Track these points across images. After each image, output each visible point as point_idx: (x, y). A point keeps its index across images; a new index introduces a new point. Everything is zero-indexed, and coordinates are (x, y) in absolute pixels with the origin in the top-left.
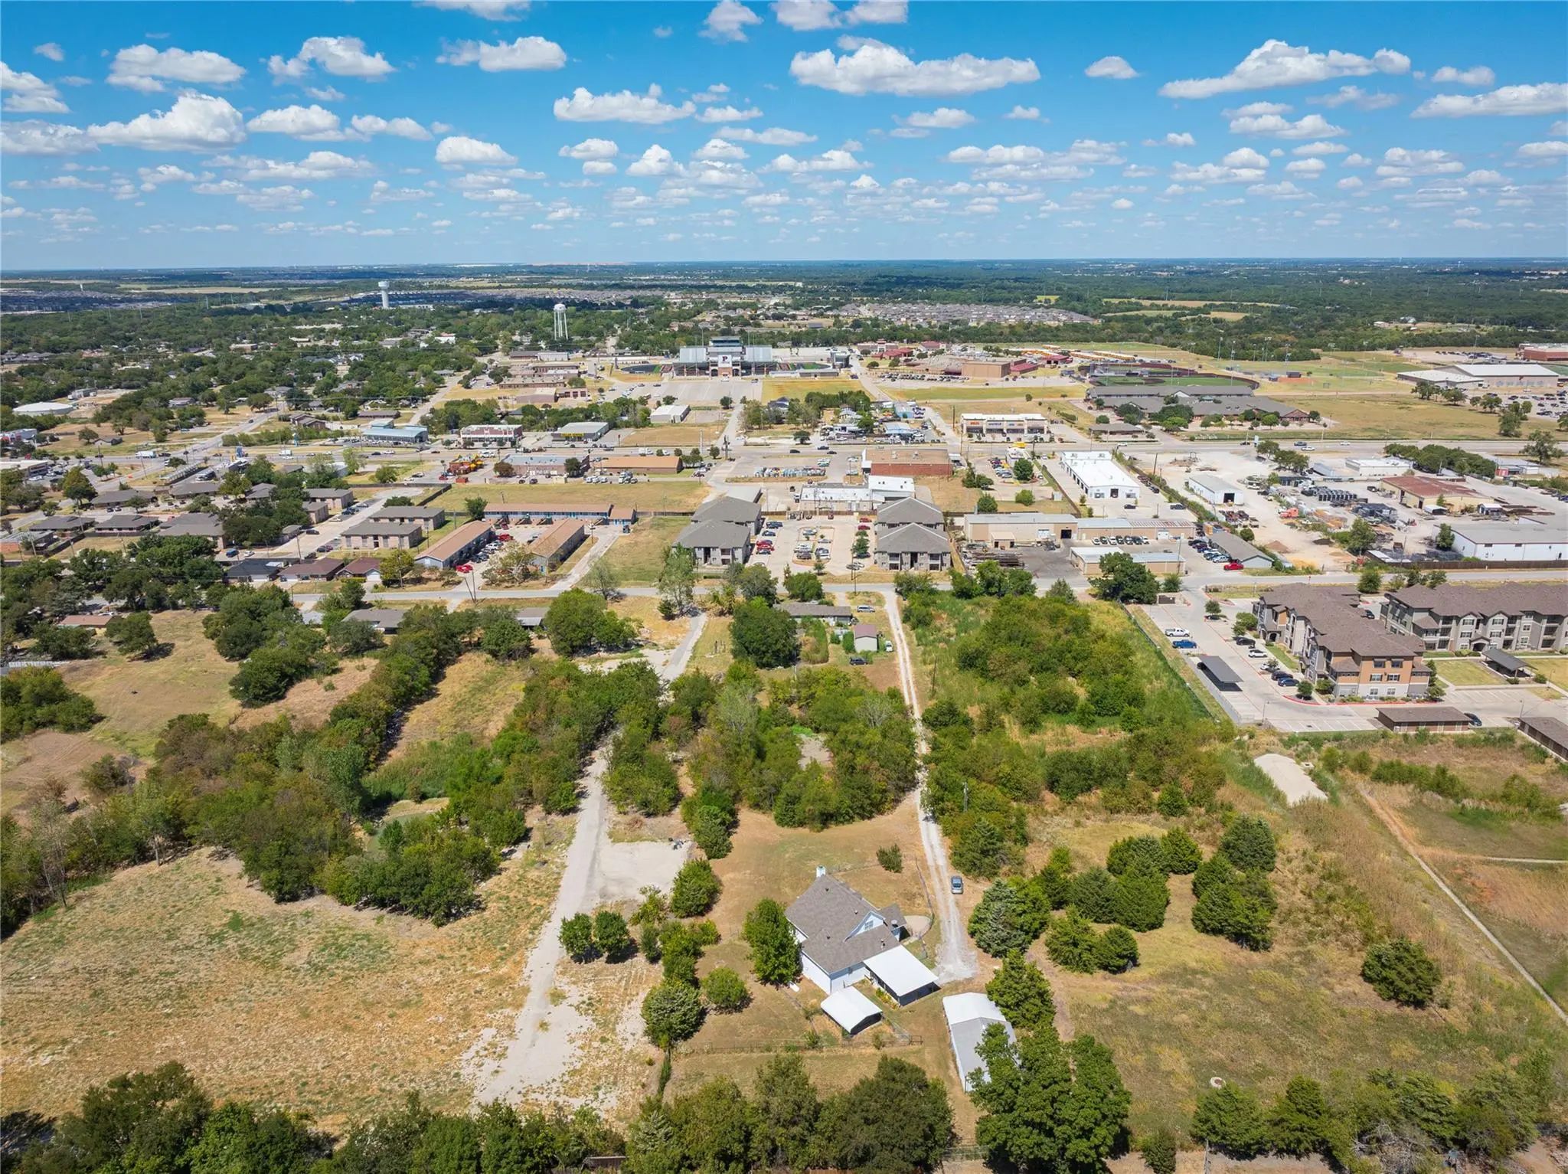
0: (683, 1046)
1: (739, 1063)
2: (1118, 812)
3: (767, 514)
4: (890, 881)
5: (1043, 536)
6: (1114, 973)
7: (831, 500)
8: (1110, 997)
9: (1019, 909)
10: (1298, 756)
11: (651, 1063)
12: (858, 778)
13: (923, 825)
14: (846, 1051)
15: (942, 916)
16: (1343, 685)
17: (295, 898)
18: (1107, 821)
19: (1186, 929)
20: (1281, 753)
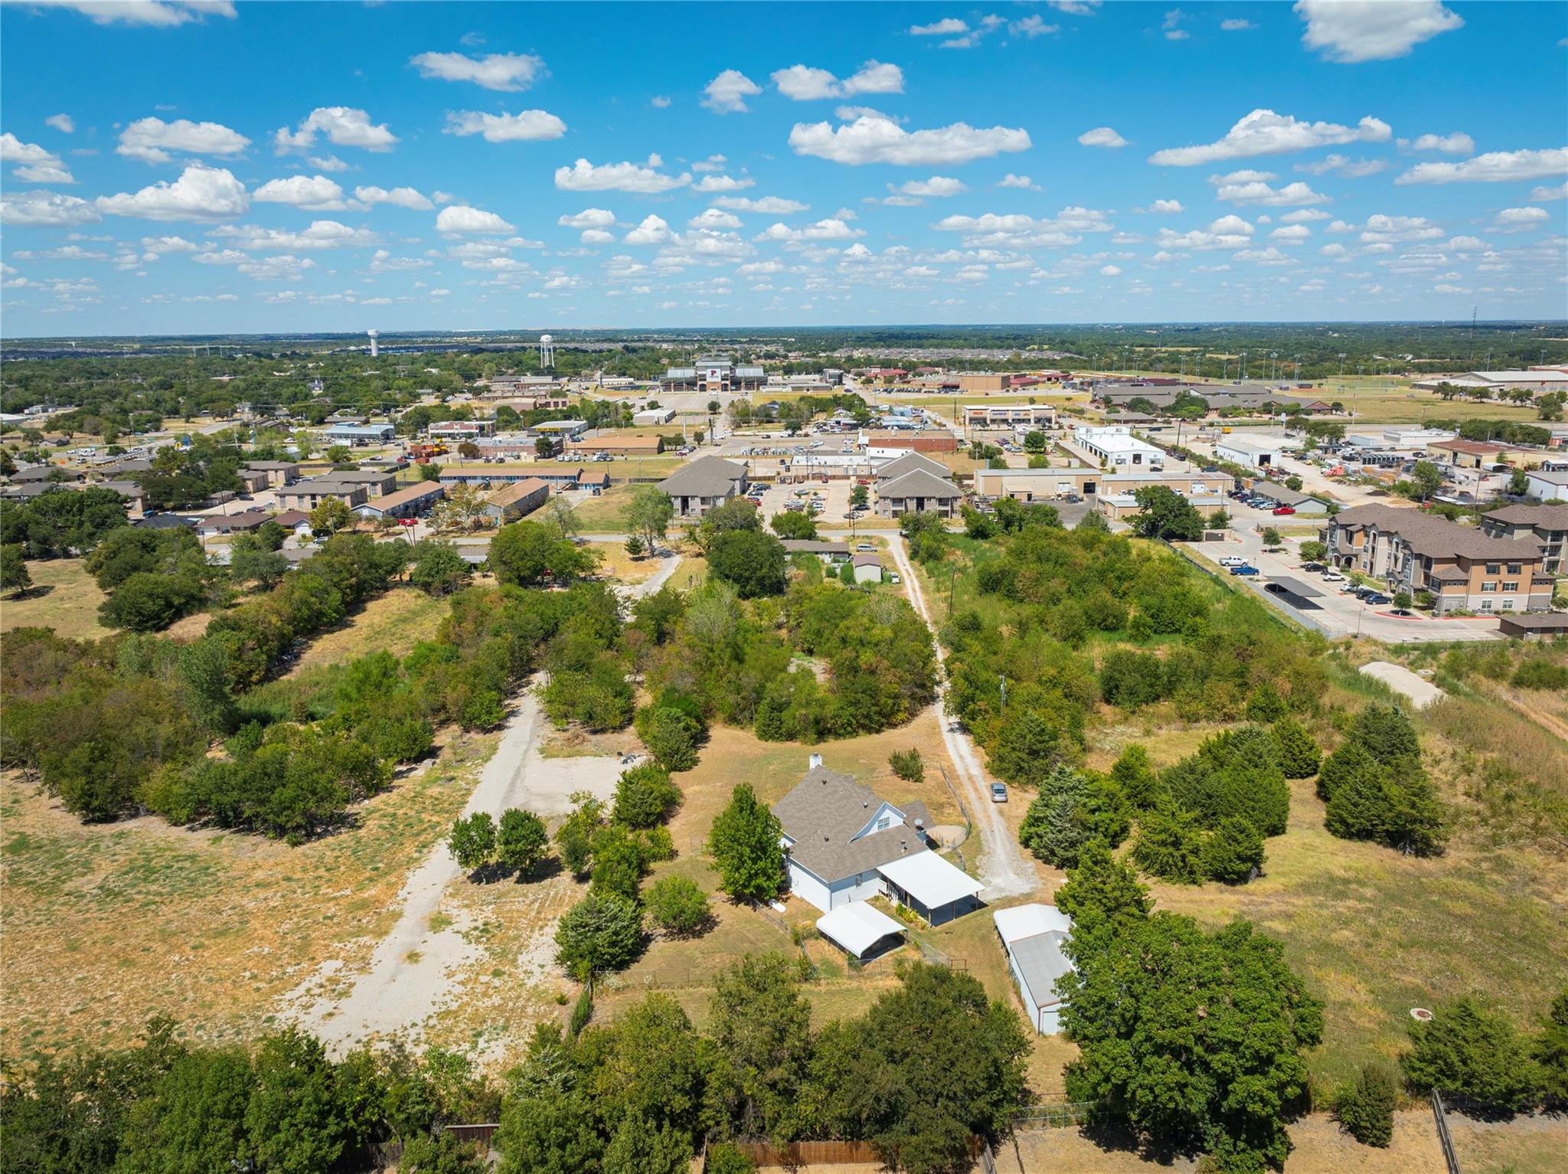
0: (612, 979)
1: (694, 1001)
2: (1197, 721)
3: (754, 479)
4: (910, 791)
5: (1064, 490)
6: (1232, 883)
7: (825, 465)
8: (1232, 912)
9: (1093, 803)
10: (1411, 664)
11: (562, 1001)
12: (863, 680)
13: (947, 737)
14: (855, 984)
15: (982, 824)
16: (1449, 596)
17: (109, 818)
18: (1184, 729)
19: (1319, 835)
20: (1390, 662)
